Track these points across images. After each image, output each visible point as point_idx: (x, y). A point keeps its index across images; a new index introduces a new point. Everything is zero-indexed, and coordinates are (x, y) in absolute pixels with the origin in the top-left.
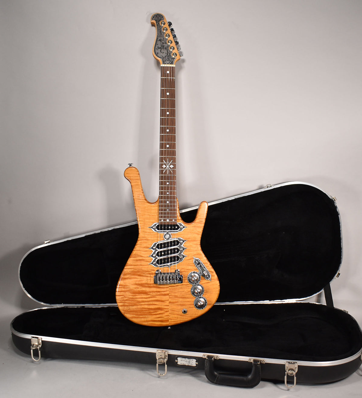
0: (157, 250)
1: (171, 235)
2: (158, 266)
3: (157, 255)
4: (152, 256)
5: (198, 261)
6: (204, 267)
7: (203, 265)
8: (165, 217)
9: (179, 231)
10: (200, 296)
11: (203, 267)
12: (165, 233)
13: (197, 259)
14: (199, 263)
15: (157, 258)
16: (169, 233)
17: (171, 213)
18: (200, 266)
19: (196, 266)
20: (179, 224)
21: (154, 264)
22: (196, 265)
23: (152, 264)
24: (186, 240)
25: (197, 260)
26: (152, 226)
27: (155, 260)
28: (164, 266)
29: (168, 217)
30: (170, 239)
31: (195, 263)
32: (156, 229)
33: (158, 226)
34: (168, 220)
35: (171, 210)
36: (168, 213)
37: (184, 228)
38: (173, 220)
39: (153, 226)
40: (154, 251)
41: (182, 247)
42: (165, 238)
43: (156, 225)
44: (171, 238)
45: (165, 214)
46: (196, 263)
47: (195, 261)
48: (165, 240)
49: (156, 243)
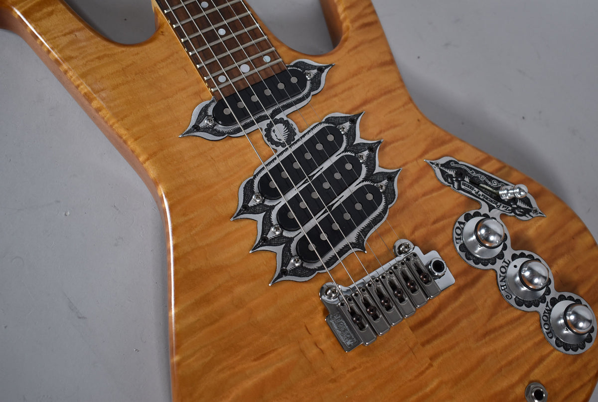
0: (273, 207)
1: (291, 122)
2: (314, 271)
3: (285, 222)
4: (265, 241)
5: (453, 165)
6: (491, 179)
7: (477, 172)
8: (225, 61)
9: (312, 90)
10: (548, 298)
11: (482, 178)
12: (264, 124)
13: (443, 161)
14: (461, 173)
15: (292, 239)
16: (278, 117)
17: (243, 39)
18: (472, 181)
19: (460, 188)
20: (295, 65)
21: (295, 272)
22: (456, 184)
23: (284, 272)
24: (356, 112)
25: (447, 165)
26: (193, 122)
27: (286, 251)
28: (341, 253)
29: (239, 56)
30: (296, 138)
31: (446, 180)
32: (220, 127)
33: (220, 106)
34: (245, 69)
35: (234, 26)
36: (231, 44)
37: (324, 75)
38: (267, 59)
39: (199, 120)
40: (259, 217)
41: (359, 144)
42: (277, 144)
43: (210, 112)
44: (297, 131)
45: (219, 49)
46: (451, 176)
47: (443, 173)
48: (280, 149)
49: (251, 182)
